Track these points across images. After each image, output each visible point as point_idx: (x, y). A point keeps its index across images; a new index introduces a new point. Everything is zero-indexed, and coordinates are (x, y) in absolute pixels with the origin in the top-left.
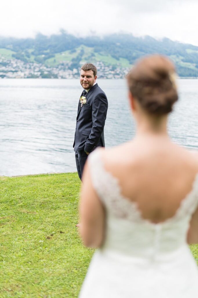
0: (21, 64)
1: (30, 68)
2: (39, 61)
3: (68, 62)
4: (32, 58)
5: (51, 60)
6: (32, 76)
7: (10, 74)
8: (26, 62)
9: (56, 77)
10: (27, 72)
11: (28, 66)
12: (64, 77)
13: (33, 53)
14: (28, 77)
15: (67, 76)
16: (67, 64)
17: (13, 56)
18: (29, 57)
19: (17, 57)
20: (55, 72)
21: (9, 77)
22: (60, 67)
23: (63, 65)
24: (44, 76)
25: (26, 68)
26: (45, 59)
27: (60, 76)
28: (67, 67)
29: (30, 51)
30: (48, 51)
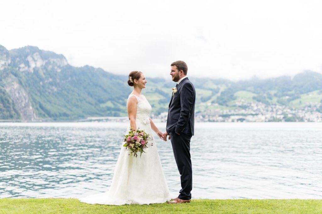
0: (261, 106)
1: (272, 111)
2: (282, 103)
3: (317, 103)
4: (275, 100)
5: (296, 102)
6: (274, 120)
7: (250, 118)
8: (268, 104)
9: (301, 120)
10: (269, 115)
11: (270, 109)
12: (311, 120)
13: (275, 95)
14: (269, 121)
15: (315, 119)
16: (315, 106)
17: (254, 98)
18: (271, 99)
19: (258, 100)
20: (301, 114)
21: (248, 121)
22: (306, 109)
23: (310, 106)
24: (287, 120)
25: (267, 111)
26: (289, 101)
27: (307, 119)
28: (315, 109)
29: (273, 92)
30: (293, 92)
